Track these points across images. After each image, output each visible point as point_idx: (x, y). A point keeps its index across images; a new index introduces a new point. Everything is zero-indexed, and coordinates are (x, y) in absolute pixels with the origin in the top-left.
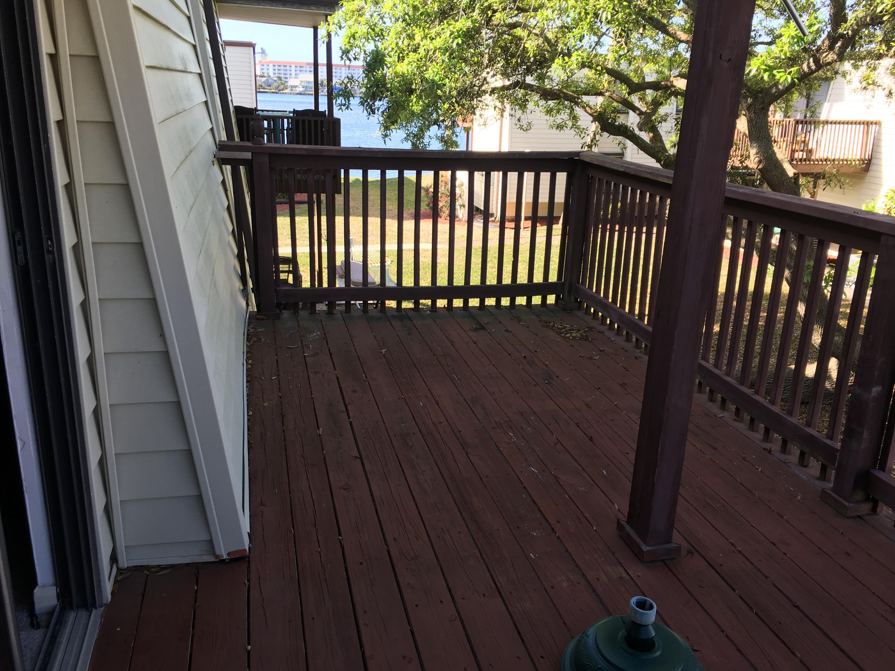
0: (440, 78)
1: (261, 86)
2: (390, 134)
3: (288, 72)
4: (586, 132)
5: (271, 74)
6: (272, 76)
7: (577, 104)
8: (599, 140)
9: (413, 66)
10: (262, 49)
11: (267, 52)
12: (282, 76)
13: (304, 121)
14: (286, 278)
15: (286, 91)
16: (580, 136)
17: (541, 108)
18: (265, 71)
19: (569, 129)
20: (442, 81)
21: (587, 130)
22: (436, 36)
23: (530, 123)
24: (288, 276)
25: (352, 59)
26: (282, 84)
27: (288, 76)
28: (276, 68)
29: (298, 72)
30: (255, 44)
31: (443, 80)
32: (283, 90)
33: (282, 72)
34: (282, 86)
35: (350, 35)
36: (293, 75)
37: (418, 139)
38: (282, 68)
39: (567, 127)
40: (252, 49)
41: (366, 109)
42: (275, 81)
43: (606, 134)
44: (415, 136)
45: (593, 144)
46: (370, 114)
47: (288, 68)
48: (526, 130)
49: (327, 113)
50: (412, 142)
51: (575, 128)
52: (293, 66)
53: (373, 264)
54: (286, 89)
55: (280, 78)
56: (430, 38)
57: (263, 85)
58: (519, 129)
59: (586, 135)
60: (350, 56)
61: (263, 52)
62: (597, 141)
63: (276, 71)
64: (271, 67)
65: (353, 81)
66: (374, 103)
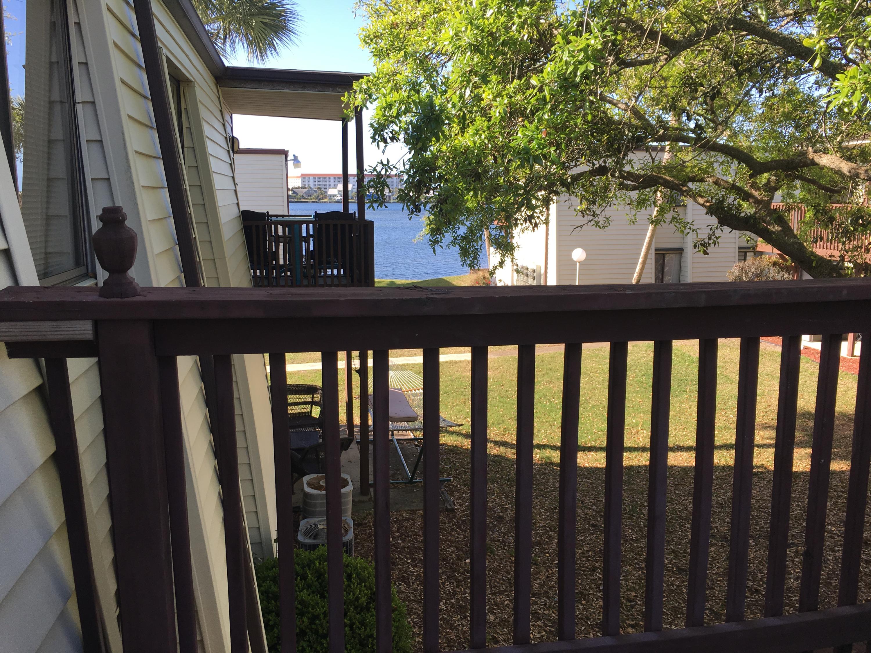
0: (539, 145)
1: (303, 196)
2: (441, 240)
3: (327, 183)
4: (691, 226)
5: (312, 186)
6: (312, 187)
7: (682, 192)
8: (720, 237)
9: (483, 137)
10: (294, 156)
11: (299, 159)
12: (322, 187)
13: (328, 226)
14: (309, 410)
15: (326, 200)
16: (682, 231)
17: (619, 199)
18: (306, 183)
19: (668, 223)
20: (542, 149)
21: (692, 225)
22: (515, 93)
23: (608, 219)
24: (311, 408)
25: (389, 140)
26: (322, 194)
27: (327, 187)
28: (317, 180)
29: (337, 183)
30: (288, 151)
31: (544, 147)
32: (322, 199)
33: (322, 183)
34: (322, 196)
35: (385, 105)
36: (332, 184)
37: (468, 243)
38: (322, 179)
39: (665, 222)
40: (284, 156)
41: (407, 206)
42: (316, 191)
43: (726, 229)
44: (464, 238)
45: (711, 242)
46: (412, 213)
47: (327, 179)
48: (604, 227)
49: (357, 215)
50: (460, 246)
51: (677, 222)
52: (332, 178)
53: (413, 392)
54: (326, 198)
55: (320, 189)
56: (507, 95)
57: (304, 196)
58: (594, 226)
59: (691, 231)
60: (386, 136)
61: (296, 159)
62: (717, 238)
63: (316, 183)
64: (312, 179)
65: (389, 168)
66: (418, 197)
